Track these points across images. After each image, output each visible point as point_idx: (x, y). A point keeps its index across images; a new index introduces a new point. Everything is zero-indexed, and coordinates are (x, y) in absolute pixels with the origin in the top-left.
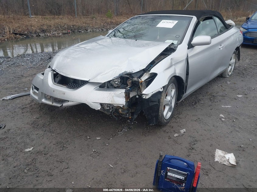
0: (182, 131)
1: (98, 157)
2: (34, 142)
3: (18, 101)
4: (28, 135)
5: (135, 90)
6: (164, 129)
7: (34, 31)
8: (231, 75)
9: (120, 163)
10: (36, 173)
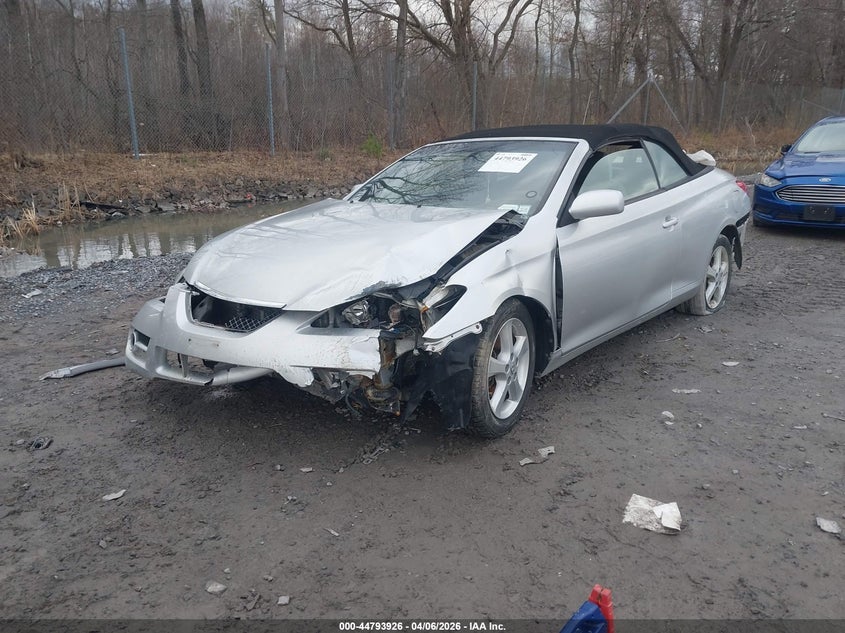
0: (544, 452)
1: (301, 513)
2: (129, 479)
3: (88, 381)
4: (113, 463)
5: (411, 333)
6: (495, 446)
7: (144, 197)
8: (718, 309)
9: (359, 527)
10: (129, 549)
